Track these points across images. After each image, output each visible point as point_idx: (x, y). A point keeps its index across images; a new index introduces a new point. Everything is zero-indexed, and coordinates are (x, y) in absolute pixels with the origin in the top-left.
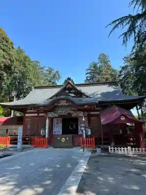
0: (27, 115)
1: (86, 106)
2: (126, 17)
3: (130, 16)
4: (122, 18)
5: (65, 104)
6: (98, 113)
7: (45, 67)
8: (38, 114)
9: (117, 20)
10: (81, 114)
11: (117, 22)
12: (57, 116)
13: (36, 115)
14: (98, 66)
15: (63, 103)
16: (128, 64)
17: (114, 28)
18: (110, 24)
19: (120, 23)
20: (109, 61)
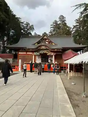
0: (19, 53)
1: (56, 50)
2: (83, 4)
3: (85, 4)
4: (81, 4)
5: (44, 48)
6: (61, 53)
8: (26, 53)
9: (78, 5)
10: (52, 54)
11: (78, 6)
12: (39, 54)
13: (25, 53)
14: (58, 23)
15: (43, 47)
16: (78, 24)
17: (75, 9)
18: (74, 6)
19: (79, 6)
20: (65, 21)
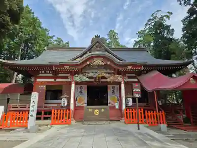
0: (38, 80)
1: (129, 68)
7: (54, 36)
10: (120, 78)
12: (87, 80)
15: (99, 62)
